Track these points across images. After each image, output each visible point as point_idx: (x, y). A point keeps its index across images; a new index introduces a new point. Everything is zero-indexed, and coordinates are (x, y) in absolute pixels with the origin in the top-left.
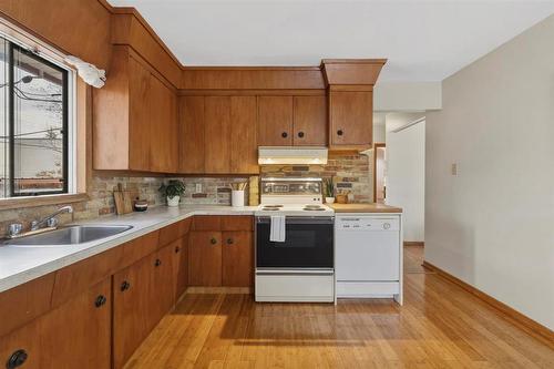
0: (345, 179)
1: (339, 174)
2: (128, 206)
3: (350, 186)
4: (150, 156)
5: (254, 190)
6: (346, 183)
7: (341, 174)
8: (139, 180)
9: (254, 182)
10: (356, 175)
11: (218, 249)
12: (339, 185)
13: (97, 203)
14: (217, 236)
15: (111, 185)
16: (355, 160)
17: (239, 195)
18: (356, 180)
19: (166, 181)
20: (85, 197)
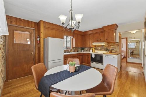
0: (113, 48)
1: (111, 47)
2: (76, 51)
3: (114, 49)
4: (78, 45)
5: (94, 50)
6: (113, 49)
7: (112, 47)
8: (78, 48)
9: (94, 48)
10: (115, 47)
11: (87, 58)
12: (111, 49)
13: (73, 50)
14: (87, 56)
15: (74, 48)
16: (115, 44)
17: (91, 50)
18: (115, 48)
19: (81, 48)
20: (72, 50)
